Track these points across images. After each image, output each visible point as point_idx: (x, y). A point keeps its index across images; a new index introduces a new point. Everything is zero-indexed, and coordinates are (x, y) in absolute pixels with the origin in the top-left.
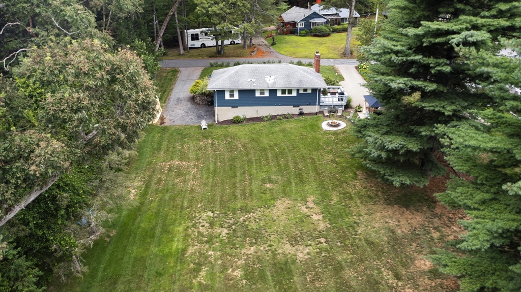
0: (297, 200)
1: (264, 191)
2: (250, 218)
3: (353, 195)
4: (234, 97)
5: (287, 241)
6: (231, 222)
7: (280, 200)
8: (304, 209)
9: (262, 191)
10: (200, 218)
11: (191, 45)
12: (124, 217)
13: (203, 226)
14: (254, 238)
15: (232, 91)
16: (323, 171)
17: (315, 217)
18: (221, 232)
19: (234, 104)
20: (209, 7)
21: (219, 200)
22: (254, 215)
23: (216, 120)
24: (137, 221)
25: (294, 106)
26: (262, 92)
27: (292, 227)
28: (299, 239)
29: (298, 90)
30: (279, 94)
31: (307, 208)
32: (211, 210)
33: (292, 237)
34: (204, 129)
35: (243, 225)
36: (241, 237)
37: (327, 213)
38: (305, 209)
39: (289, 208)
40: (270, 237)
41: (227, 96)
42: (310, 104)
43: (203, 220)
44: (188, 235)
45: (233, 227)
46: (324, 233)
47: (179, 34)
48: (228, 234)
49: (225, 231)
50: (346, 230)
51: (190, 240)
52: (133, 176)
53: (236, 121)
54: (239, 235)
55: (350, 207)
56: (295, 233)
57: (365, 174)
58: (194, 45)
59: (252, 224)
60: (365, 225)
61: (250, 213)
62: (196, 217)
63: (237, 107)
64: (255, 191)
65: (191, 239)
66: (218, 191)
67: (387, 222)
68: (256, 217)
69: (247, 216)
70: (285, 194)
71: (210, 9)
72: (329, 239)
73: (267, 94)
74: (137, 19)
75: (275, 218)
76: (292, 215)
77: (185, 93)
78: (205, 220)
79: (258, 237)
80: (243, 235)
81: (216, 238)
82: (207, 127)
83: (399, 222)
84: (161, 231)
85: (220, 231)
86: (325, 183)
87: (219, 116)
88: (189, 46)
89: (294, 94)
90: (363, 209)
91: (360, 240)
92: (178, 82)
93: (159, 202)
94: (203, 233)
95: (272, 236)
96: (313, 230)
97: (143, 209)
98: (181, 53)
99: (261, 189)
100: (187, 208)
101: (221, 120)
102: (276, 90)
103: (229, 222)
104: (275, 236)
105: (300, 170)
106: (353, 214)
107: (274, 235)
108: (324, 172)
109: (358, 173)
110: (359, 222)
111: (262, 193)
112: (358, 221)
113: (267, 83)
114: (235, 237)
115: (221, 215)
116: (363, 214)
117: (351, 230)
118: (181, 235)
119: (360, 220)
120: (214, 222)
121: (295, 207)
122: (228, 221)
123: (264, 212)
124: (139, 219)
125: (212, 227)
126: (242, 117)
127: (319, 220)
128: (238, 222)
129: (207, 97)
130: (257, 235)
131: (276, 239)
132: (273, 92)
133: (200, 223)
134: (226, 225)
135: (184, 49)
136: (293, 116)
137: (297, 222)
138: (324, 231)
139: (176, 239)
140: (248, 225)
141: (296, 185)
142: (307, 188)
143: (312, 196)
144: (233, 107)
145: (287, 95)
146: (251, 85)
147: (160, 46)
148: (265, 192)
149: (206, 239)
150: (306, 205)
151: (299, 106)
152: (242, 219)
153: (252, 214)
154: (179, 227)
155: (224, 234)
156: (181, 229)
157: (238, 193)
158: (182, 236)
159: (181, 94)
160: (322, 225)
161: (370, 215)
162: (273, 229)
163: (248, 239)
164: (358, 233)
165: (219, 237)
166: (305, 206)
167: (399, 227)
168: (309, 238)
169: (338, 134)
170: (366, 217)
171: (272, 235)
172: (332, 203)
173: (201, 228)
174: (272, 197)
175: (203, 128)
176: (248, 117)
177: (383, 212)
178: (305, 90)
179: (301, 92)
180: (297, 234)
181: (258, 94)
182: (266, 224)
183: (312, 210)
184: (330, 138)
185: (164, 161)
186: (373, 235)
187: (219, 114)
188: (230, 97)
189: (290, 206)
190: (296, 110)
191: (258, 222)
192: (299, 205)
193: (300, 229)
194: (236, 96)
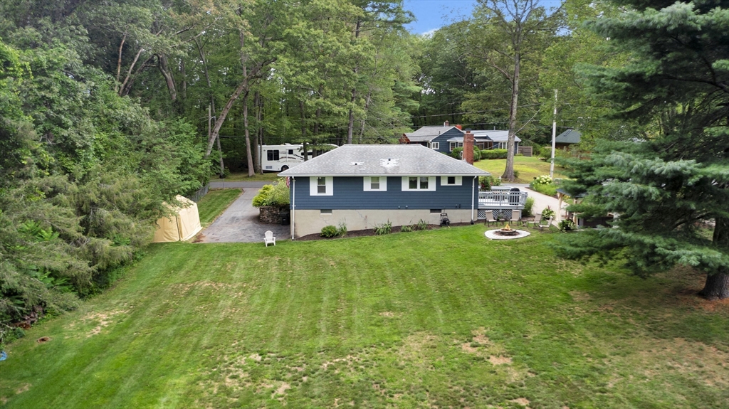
0: (449, 334)
1: (379, 322)
2: (345, 363)
3: (573, 325)
4: (325, 192)
5: (435, 404)
6: (300, 369)
7: (412, 334)
8: (467, 348)
9: (373, 322)
10: (231, 363)
11: (267, 167)
12: (64, 361)
13: (234, 377)
14: (353, 399)
15: (321, 180)
16: (498, 291)
17: (494, 361)
18: (276, 388)
19: (325, 206)
20: (294, 75)
21: (279, 335)
22: (354, 358)
23: (293, 234)
24: (89, 368)
25: (432, 211)
26: (375, 180)
27: (443, 378)
28: (462, 400)
29: (438, 179)
30: (405, 187)
31: (474, 346)
32: (258, 351)
33: (446, 397)
34: (269, 245)
35: (329, 375)
36: (319, 397)
37: (522, 353)
38: (470, 349)
39: (433, 347)
40: (392, 396)
41: (313, 190)
42: (459, 207)
43: (238, 367)
44: (194, 393)
45: (305, 379)
46: (524, 388)
47: (249, 144)
48: (291, 391)
49: (285, 386)
50: (575, 384)
51: (197, 401)
52: (114, 302)
53: (329, 234)
54: (316, 393)
55: (572, 343)
56: (452, 390)
57: (587, 295)
58: (271, 167)
59: (349, 374)
60: (618, 373)
61: (344, 355)
62: (222, 361)
63: (330, 211)
64: (358, 322)
65: (200, 400)
66: (281, 323)
67: (670, 368)
68: (360, 362)
69: (337, 360)
70: (423, 326)
71: (294, 78)
72: (540, 400)
73: (383, 187)
74: (180, 100)
75: (403, 363)
76: (443, 358)
77: (245, 213)
78: (242, 367)
79: (361, 396)
80: (327, 392)
81: (261, 398)
82: (274, 242)
83: (701, 367)
84: (135, 386)
85: (272, 386)
86: (506, 308)
87: (297, 225)
88: (264, 168)
89: (432, 187)
90: (605, 348)
91: (619, 401)
92: (237, 201)
93: (150, 338)
94: (232, 389)
95: (395, 395)
96: (496, 382)
97: (112, 349)
98: (250, 175)
99: (371, 319)
100: (206, 348)
101: (301, 234)
102: (401, 177)
103: (296, 371)
104: (403, 395)
105: (451, 292)
106: (585, 355)
107: (402, 393)
108: (501, 293)
109: (572, 293)
110: (604, 367)
111: (372, 325)
112: (600, 366)
113: (384, 168)
114: (306, 396)
115: (279, 359)
116: (607, 354)
117: (589, 382)
118: (180, 392)
119: (604, 364)
120: (261, 371)
121: (447, 345)
122: (293, 369)
123: (376, 353)
124: (95, 365)
125: (254, 380)
126: (338, 227)
127: (505, 365)
128: (317, 370)
129: (280, 210)
130: (360, 393)
131: (406, 402)
132: (394, 181)
133: (229, 371)
134: (289, 376)
135: (255, 171)
136: (429, 227)
137: (454, 370)
138: (522, 386)
139: (163, 400)
140: (338, 374)
141: (445, 312)
142: (469, 315)
143: (483, 328)
144: (323, 211)
145: (419, 189)
146: (355, 170)
147: (215, 147)
148: (379, 324)
149: (235, 400)
150: (470, 341)
151: (439, 211)
152: (326, 365)
153: (349, 357)
154: (178, 378)
155: (280, 391)
156: (182, 380)
157: (322, 326)
158: (180, 395)
159: (240, 213)
160: (516, 374)
161: (624, 356)
162: (397, 383)
163: (337, 400)
164: (607, 388)
165: (268, 397)
166: (469, 344)
167: (704, 376)
168: (488, 399)
169: (518, 243)
170: (617, 359)
171: (396, 393)
172: (530, 337)
173: (228, 380)
174: (396, 331)
175: (267, 243)
176: (349, 229)
177: (654, 351)
178: (451, 180)
179: (444, 183)
180: (457, 391)
181: (367, 187)
182: (382, 373)
183: (486, 350)
184: (504, 249)
185: (182, 283)
186: (647, 391)
187: (297, 222)
188: (319, 192)
189: (435, 344)
190: (435, 218)
191: (362, 370)
192: (455, 342)
193: (464, 381)
194: (330, 191)
